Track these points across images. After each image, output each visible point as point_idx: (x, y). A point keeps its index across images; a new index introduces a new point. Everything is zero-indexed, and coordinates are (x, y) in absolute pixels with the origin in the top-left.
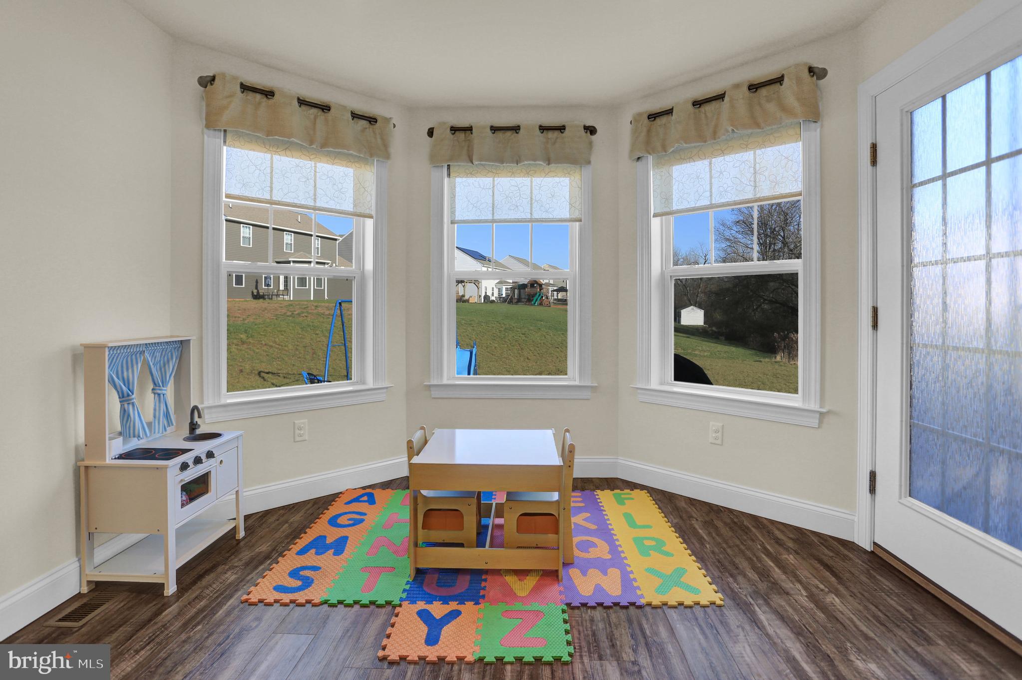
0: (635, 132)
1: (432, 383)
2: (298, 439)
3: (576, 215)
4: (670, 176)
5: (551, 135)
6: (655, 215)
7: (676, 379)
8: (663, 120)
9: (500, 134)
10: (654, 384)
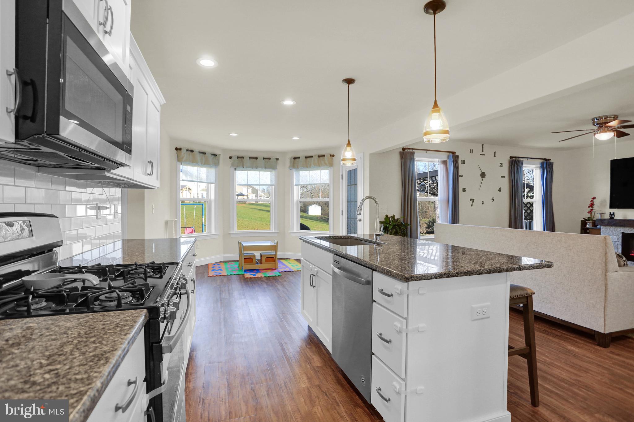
0: (291, 162)
1: (231, 233)
2: (197, 248)
3: (273, 183)
4: (299, 175)
5: (266, 160)
6: (295, 185)
7: (301, 230)
8: (297, 160)
9: (252, 160)
10: (295, 231)
